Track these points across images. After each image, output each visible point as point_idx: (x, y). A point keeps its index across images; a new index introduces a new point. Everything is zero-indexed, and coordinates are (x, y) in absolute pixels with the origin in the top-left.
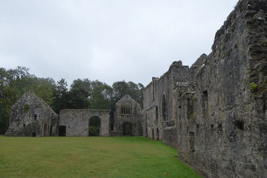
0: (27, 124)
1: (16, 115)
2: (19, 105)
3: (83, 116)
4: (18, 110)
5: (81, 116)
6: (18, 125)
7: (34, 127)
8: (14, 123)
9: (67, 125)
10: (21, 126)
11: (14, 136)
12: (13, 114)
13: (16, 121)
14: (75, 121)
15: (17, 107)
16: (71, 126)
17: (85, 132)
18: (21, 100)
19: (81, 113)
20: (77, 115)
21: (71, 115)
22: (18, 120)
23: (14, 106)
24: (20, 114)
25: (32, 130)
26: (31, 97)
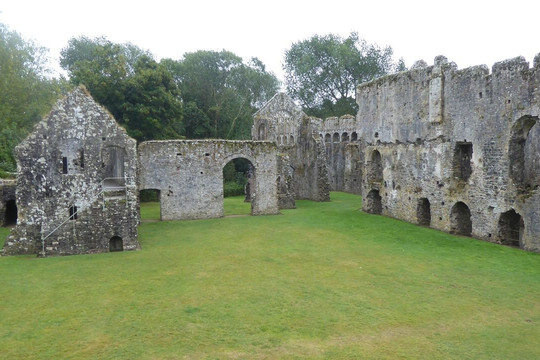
0: (82, 205)
1: (39, 177)
2: (44, 142)
3: (206, 160)
4: (42, 160)
5: (203, 159)
6: (50, 212)
7: (115, 218)
8: (36, 207)
9: (163, 188)
10: (62, 213)
11: (49, 254)
12: (27, 173)
13: (40, 198)
14: (184, 174)
15: (38, 147)
16: (176, 189)
17: (216, 205)
18: (49, 123)
19: (202, 151)
20: (191, 156)
21: (172, 157)
22: (49, 193)
23: (25, 145)
24: (51, 172)
25: (107, 227)
26: (84, 112)
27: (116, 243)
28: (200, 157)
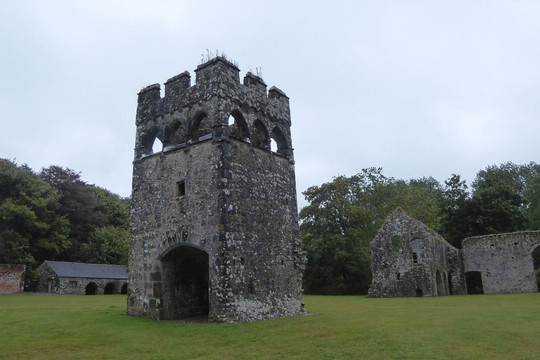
0: (402, 272)
1: (381, 257)
2: (383, 239)
3: (515, 248)
4: (382, 249)
5: (512, 248)
6: (387, 276)
7: (418, 278)
8: (380, 273)
9: (483, 270)
10: (393, 277)
11: (384, 297)
12: (375, 256)
13: (382, 268)
14: (498, 259)
15: (379, 242)
16: (493, 271)
17: (528, 283)
18: (384, 229)
19: (511, 241)
21: (487, 247)
22: (386, 266)
23: (374, 241)
24: (386, 254)
25: (413, 284)
26: (400, 221)
27: (419, 293)
28: (509, 245)
